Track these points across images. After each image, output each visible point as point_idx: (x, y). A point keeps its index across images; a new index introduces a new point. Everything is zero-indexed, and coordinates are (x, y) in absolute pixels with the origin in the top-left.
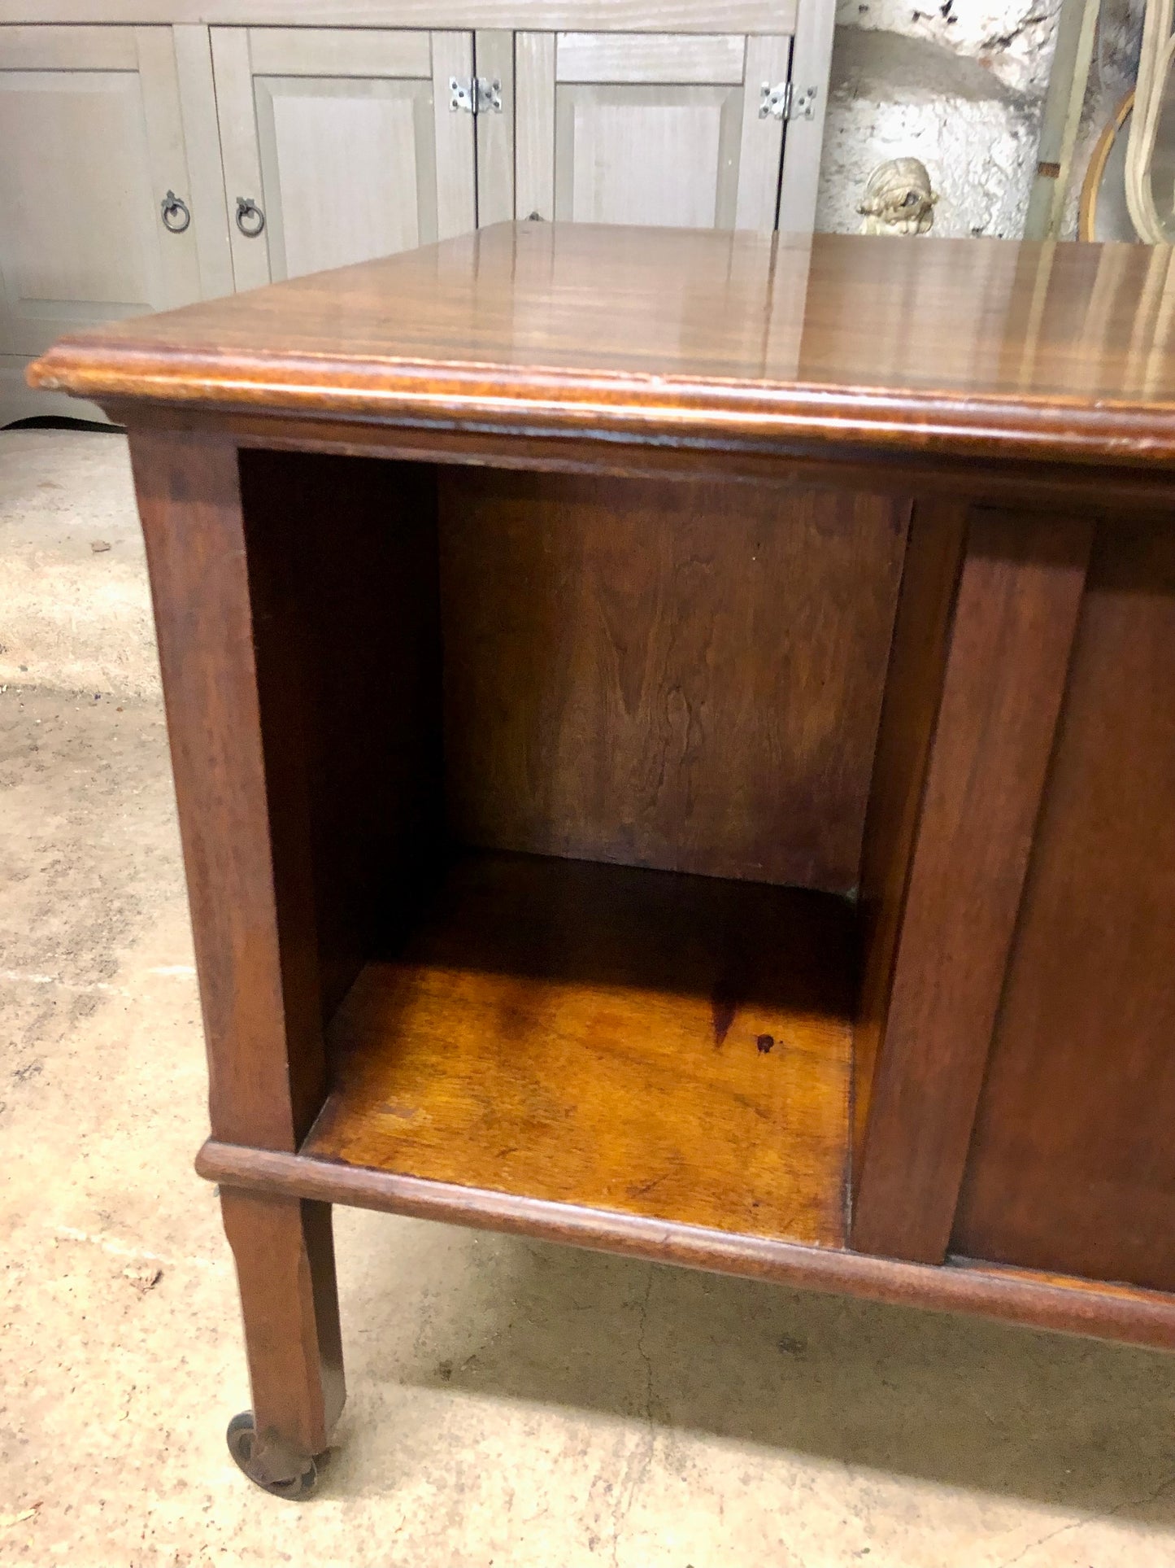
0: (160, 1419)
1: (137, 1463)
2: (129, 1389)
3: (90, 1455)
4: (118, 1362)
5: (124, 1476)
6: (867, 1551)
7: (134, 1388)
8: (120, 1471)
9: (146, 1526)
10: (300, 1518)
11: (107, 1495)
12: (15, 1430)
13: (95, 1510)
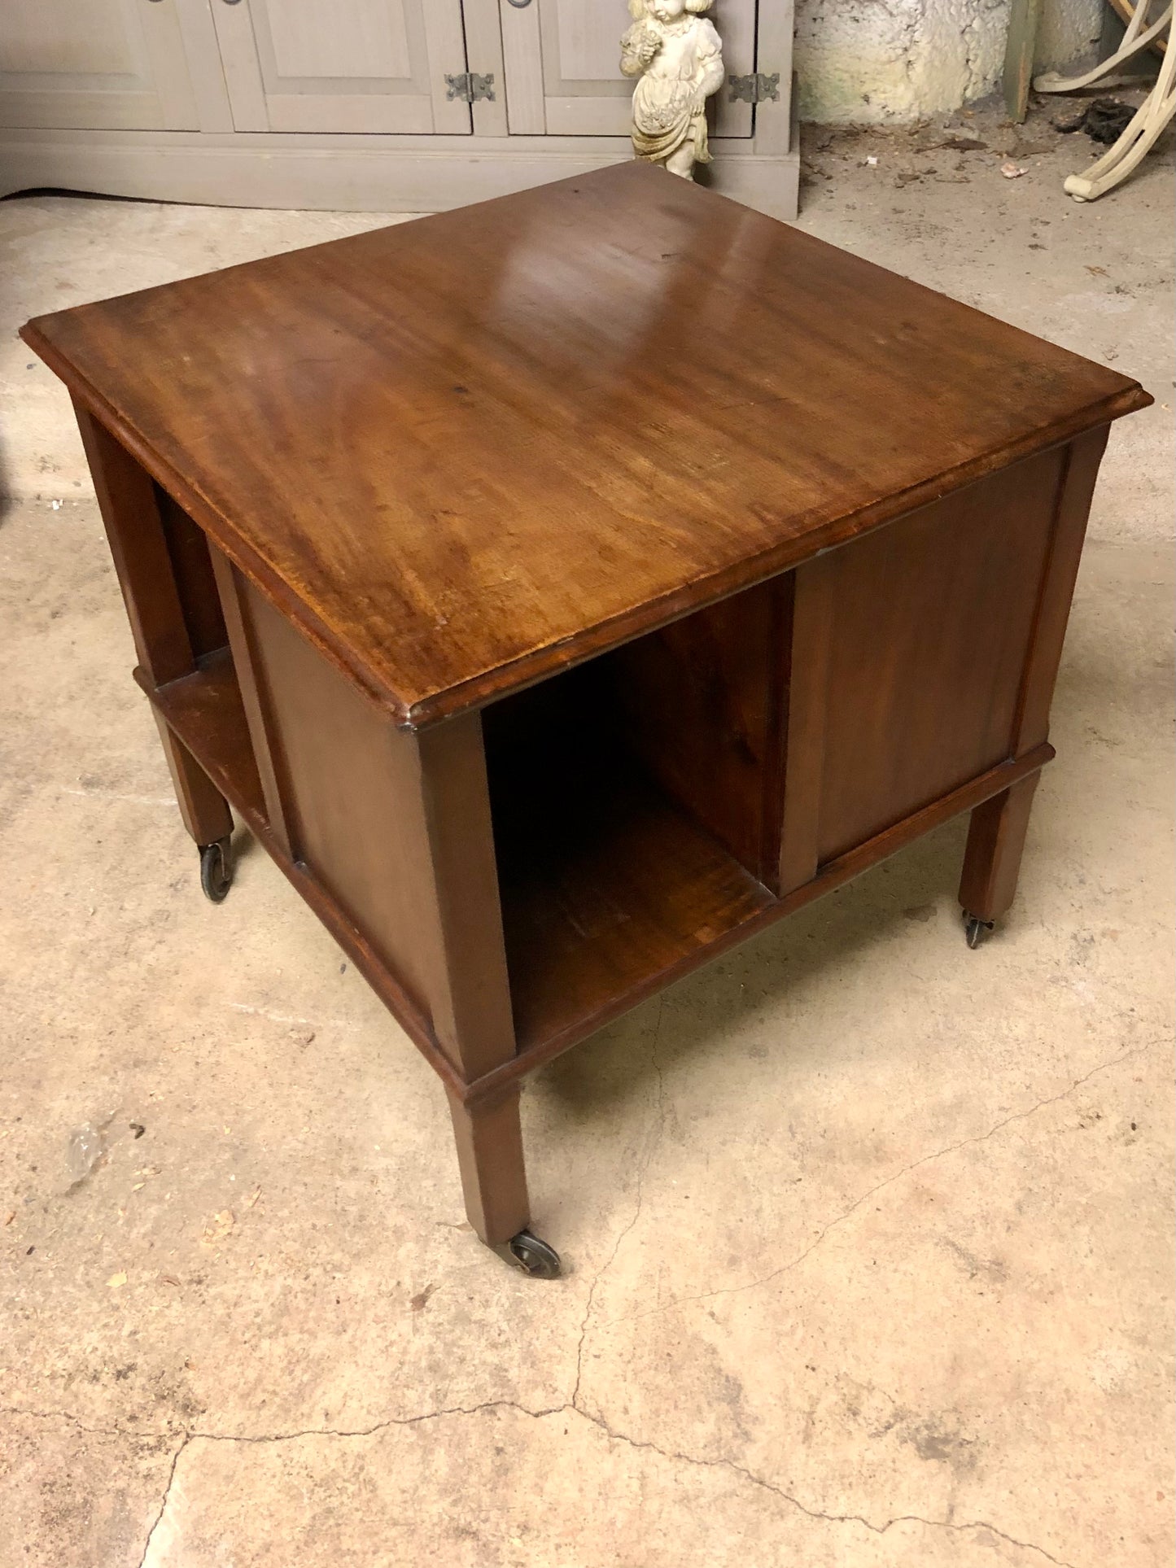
0: (332, 1130)
1: (324, 1159)
2: (307, 1112)
3: (290, 1156)
4: (296, 1096)
5: (315, 1167)
6: (800, 1180)
7: (311, 1111)
8: (313, 1165)
9: (336, 1196)
10: (435, 1185)
11: (307, 1180)
12: (238, 1144)
13: (302, 1189)
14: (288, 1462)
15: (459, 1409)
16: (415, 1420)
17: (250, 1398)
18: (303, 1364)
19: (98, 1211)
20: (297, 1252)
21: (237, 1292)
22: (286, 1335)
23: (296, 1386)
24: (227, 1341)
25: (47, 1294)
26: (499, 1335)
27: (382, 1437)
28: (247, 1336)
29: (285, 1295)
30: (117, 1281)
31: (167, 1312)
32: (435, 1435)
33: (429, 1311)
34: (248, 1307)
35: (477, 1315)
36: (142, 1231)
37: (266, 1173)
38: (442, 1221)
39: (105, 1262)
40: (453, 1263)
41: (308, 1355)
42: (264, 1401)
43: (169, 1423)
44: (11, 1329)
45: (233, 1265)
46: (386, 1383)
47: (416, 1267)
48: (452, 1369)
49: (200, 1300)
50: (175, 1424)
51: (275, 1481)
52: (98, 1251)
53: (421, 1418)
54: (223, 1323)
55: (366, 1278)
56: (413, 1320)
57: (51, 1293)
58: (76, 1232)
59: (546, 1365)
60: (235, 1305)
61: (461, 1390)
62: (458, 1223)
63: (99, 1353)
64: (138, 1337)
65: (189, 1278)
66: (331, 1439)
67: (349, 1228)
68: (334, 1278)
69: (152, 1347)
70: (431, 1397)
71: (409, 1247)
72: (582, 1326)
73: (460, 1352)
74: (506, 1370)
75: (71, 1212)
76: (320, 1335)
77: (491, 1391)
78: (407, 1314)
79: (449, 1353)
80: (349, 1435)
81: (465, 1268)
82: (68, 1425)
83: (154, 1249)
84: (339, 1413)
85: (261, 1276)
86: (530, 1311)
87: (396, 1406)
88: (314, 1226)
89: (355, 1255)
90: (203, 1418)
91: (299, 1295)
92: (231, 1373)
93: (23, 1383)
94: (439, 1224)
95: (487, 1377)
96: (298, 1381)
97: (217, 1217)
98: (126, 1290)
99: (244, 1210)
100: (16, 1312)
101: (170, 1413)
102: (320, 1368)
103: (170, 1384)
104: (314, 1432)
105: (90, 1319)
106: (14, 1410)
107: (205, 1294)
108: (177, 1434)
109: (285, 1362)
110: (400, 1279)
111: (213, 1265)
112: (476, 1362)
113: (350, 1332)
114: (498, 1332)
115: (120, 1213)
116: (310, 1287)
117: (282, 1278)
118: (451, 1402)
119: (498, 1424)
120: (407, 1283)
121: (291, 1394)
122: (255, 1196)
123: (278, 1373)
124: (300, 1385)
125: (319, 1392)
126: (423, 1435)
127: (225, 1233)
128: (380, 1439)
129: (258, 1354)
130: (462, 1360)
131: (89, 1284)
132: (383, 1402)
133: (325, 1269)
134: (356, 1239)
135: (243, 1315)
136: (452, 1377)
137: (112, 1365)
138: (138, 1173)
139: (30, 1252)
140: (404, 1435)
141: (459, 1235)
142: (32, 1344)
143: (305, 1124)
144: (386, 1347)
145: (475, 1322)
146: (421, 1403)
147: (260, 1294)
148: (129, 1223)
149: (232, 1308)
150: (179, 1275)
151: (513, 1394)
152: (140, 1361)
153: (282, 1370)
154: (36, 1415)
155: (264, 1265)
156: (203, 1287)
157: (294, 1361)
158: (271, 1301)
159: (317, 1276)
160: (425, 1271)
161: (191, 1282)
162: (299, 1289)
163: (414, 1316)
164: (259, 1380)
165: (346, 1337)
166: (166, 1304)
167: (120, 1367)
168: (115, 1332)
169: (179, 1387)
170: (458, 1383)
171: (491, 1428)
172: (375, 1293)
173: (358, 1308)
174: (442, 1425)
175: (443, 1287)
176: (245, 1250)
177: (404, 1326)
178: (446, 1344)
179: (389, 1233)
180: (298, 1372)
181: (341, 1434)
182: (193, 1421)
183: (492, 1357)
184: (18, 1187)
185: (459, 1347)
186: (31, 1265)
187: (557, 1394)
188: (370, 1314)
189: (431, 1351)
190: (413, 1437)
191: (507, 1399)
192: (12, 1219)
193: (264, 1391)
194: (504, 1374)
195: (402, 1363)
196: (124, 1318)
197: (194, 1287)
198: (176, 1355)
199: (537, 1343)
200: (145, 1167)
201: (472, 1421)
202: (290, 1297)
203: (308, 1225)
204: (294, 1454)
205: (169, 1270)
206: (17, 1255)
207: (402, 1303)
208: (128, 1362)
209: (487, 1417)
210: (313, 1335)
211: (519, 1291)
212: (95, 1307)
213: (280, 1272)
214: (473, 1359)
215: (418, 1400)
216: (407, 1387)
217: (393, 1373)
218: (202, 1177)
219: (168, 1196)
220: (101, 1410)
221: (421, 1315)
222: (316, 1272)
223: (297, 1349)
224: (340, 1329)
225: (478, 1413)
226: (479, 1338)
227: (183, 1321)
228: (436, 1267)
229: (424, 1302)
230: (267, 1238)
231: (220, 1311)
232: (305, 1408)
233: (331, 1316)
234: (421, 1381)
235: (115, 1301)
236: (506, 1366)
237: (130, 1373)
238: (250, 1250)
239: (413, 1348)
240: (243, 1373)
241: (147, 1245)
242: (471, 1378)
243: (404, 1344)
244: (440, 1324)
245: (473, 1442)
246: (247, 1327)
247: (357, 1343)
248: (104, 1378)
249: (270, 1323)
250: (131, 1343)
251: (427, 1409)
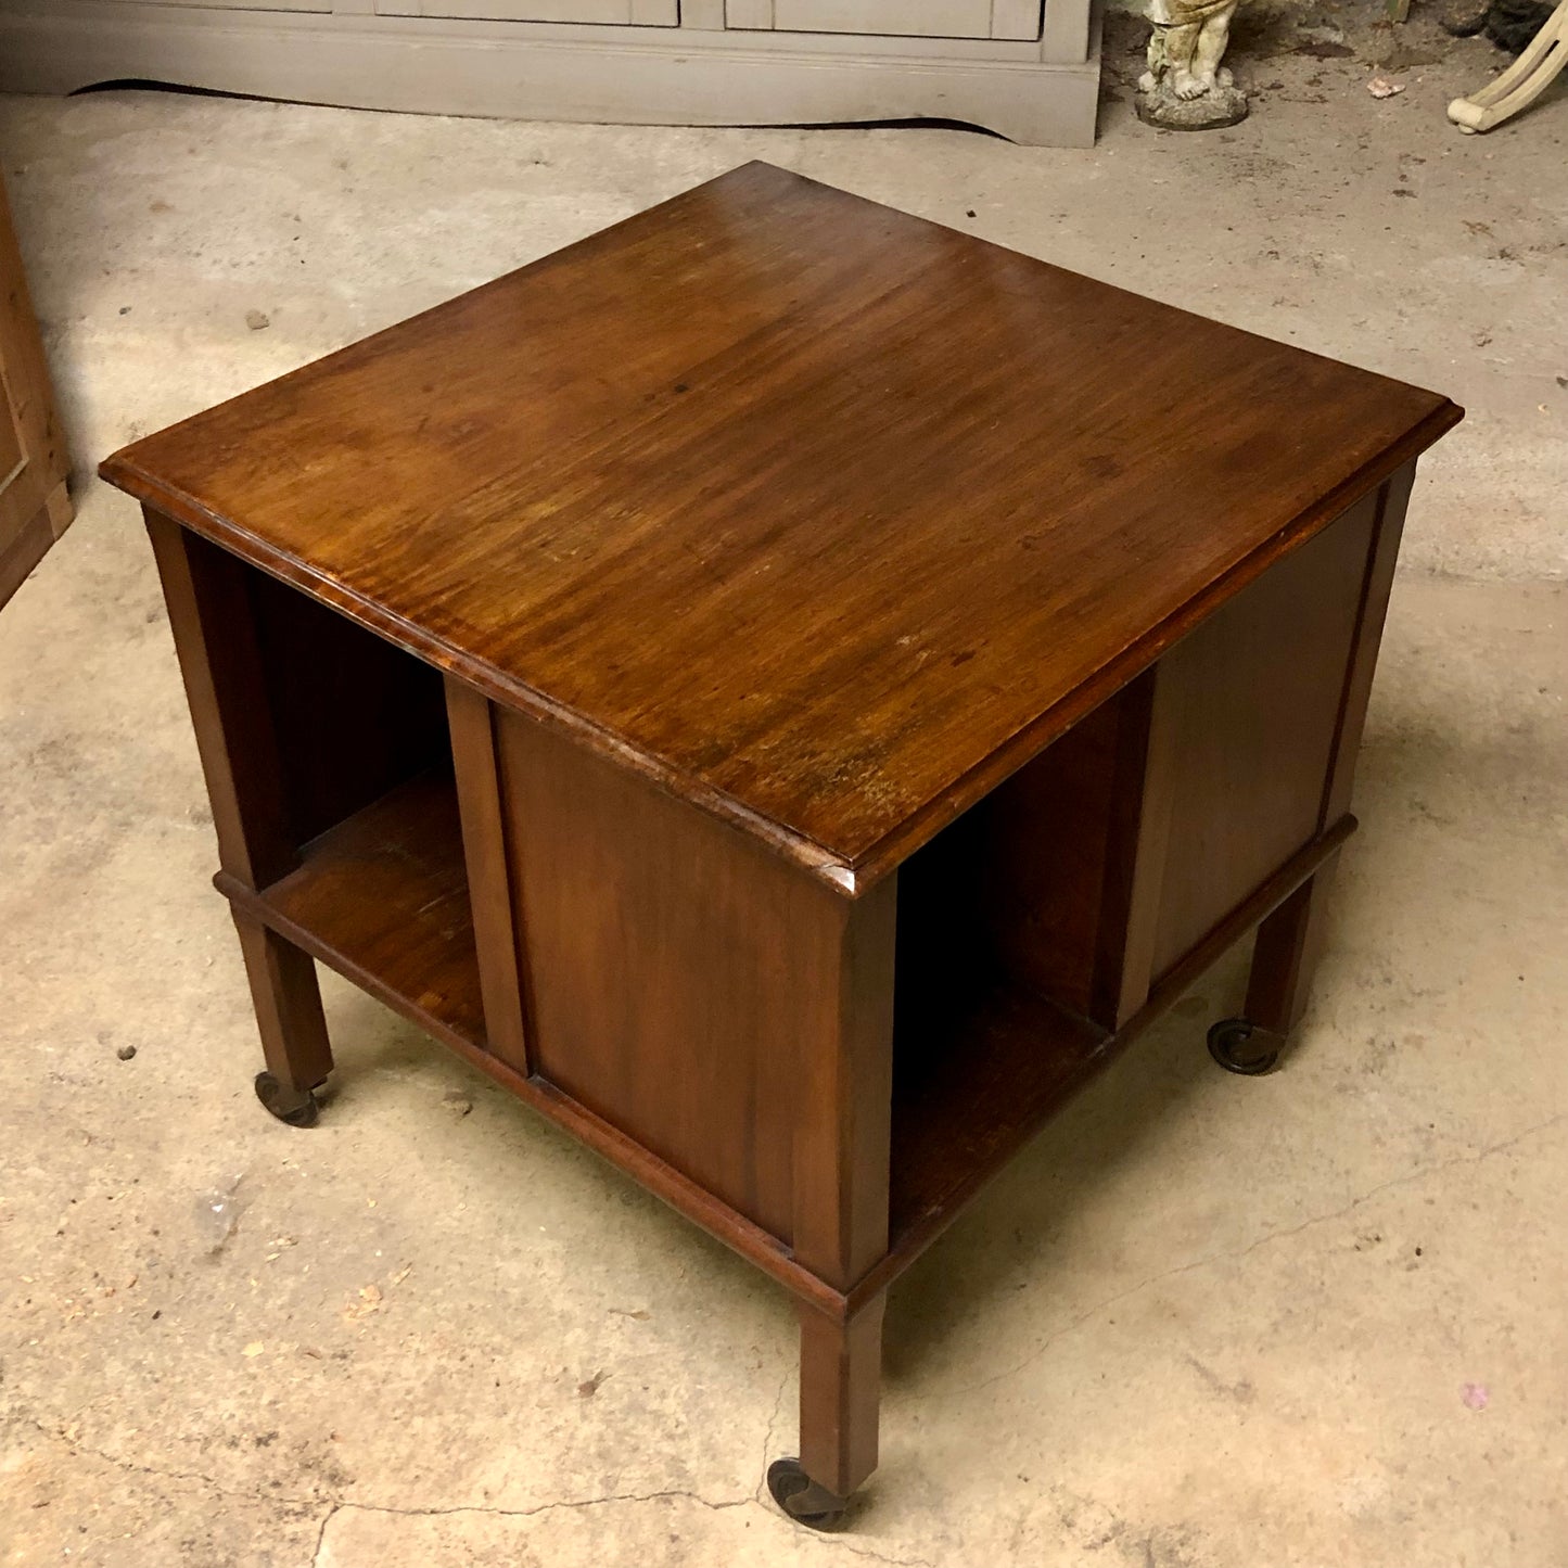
0: (491, 1209)
1: (481, 1238)
2: (461, 1187)
3: (444, 1233)
4: (449, 1170)
5: (472, 1246)
7: (467, 1188)
8: (469, 1243)
9: (496, 1277)
10: (608, 1271)
11: (464, 1258)
12: (383, 1217)
13: (457, 1268)
14: (445, 1535)
15: (631, 1496)
16: (582, 1504)
17: (402, 1473)
18: (460, 1443)
19: (228, 1281)
20: (452, 1332)
21: (386, 1369)
22: (440, 1414)
23: (452, 1464)
24: (374, 1417)
25: (177, 1359)
26: (677, 1427)
27: (547, 1518)
28: (398, 1413)
29: (439, 1375)
30: (253, 1350)
31: (309, 1384)
32: (604, 1520)
33: (599, 1399)
34: (396, 1384)
35: (654, 1405)
36: (279, 1302)
37: (417, 1250)
38: (616, 1307)
39: (239, 1331)
40: (626, 1351)
41: (465, 1436)
42: (417, 1477)
43: (316, 1490)
44: (139, 1392)
45: (380, 1342)
46: (551, 1467)
47: (586, 1354)
48: (624, 1457)
49: (346, 1374)
50: (322, 1492)
51: (432, 1552)
52: (231, 1320)
53: (590, 1503)
54: (371, 1399)
55: (529, 1362)
56: (581, 1407)
57: (180, 1359)
58: (204, 1298)
59: (728, 1458)
60: (384, 1381)
61: (633, 1478)
62: (634, 1311)
63: (237, 1420)
64: (277, 1406)
65: (332, 1352)
66: (492, 1516)
67: (510, 1310)
68: (493, 1360)
69: (294, 1417)
70: (601, 1482)
71: (576, 1335)
72: (769, 1422)
73: (633, 1441)
74: (683, 1461)
75: (198, 1279)
76: (478, 1416)
77: (667, 1481)
78: (574, 1401)
79: (621, 1442)
80: (510, 1513)
81: (640, 1357)
82: (206, 1487)
83: (292, 1322)
84: (500, 1492)
85: (412, 1355)
86: (712, 1405)
87: (561, 1490)
88: (471, 1307)
89: (516, 1339)
90: (352, 1488)
91: (454, 1376)
92: (380, 1448)
93: (155, 1444)
94: (611, 1311)
95: (663, 1467)
96: (454, 1460)
97: (362, 1292)
98: (263, 1360)
99: (392, 1286)
100: (143, 1374)
101: (316, 1483)
102: (478, 1449)
103: (315, 1454)
104: (473, 1509)
105: (225, 1387)
106: (148, 1470)
107: (350, 1368)
108: (324, 1501)
109: (440, 1442)
110: (567, 1365)
111: (359, 1341)
112: (651, 1451)
113: (512, 1415)
114: (675, 1424)
115: (254, 1283)
116: (466, 1368)
117: (435, 1357)
118: (623, 1488)
119: (675, 1513)
120: (575, 1370)
121: (447, 1471)
122: (404, 1273)
123: (433, 1451)
124: (456, 1463)
125: (477, 1471)
126: (591, 1518)
127: (371, 1309)
128: (544, 1520)
129: (410, 1431)
130: (636, 1449)
131: (222, 1353)
132: (547, 1483)
133: (482, 1352)
134: (518, 1322)
135: (394, 1392)
136: (625, 1466)
137: (251, 1433)
138: (272, 1243)
139: (157, 1316)
140: (569, 1518)
141: (633, 1323)
142: (164, 1407)
143: (460, 1201)
144: (552, 1431)
145: (651, 1413)
146: (589, 1487)
147: (411, 1373)
148: (264, 1293)
149: (380, 1384)
150: (321, 1348)
151: (689, 1486)
152: (281, 1430)
153: (438, 1448)
154: (171, 1475)
155: (416, 1344)
156: (348, 1362)
157: (450, 1439)
158: (423, 1379)
159: (475, 1358)
160: (595, 1359)
161: (334, 1356)
162: (454, 1370)
163: (582, 1403)
164: (412, 1456)
165: (507, 1420)
166: (308, 1376)
167: (260, 1435)
168: (253, 1401)
169: (325, 1457)
170: (630, 1472)
171: (666, 1516)
172: (539, 1377)
173: (520, 1391)
174: (611, 1511)
175: (615, 1376)
176: (394, 1327)
177: (572, 1412)
178: (617, 1433)
179: (555, 1318)
180: (454, 1450)
181: (502, 1513)
182: (341, 1490)
183: (668, 1448)
184: (138, 1251)
185: (632, 1436)
186: (157, 1329)
187: (739, 1488)
188: (534, 1399)
189: (601, 1438)
190: (580, 1519)
191: (683, 1489)
192: (135, 1282)
193: (418, 1466)
194: (684, 1465)
195: (569, 1449)
196: (263, 1388)
197: (338, 1361)
198: (321, 1427)
199: (717, 1436)
200: (279, 1237)
201: (646, 1508)
202: (444, 1377)
203: (465, 1305)
204: (452, 1528)
205: (309, 1342)
206: (143, 1319)
207: (570, 1389)
208: (270, 1430)
209: (662, 1506)
210: (471, 1416)
211: (700, 1384)
212: (230, 1374)
213: (435, 1350)
214: (648, 1448)
215: (585, 1484)
216: (575, 1472)
217: (558, 1458)
218: (345, 1251)
219: (306, 1269)
220: (242, 1475)
221: (591, 1402)
222: (473, 1354)
223: (453, 1428)
224: (500, 1411)
225: (652, 1501)
226: (654, 1429)
227: (326, 1393)
228: (607, 1355)
229: (594, 1389)
230: (417, 1316)
231: (367, 1386)
232: (462, 1485)
233: (491, 1398)
234: (590, 1467)
235: (253, 1370)
236: (683, 1458)
237: (272, 1442)
238: (399, 1328)
239: (581, 1435)
240: (394, 1448)
241: (286, 1317)
242: (645, 1468)
243: (570, 1430)
244: (612, 1412)
245: (645, 1528)
246: (398, 1404)
247: (519, 1426)
248: (244, 1445)
249: (424, 1401)
250: (270, 1411)
251: (596, 1494)
